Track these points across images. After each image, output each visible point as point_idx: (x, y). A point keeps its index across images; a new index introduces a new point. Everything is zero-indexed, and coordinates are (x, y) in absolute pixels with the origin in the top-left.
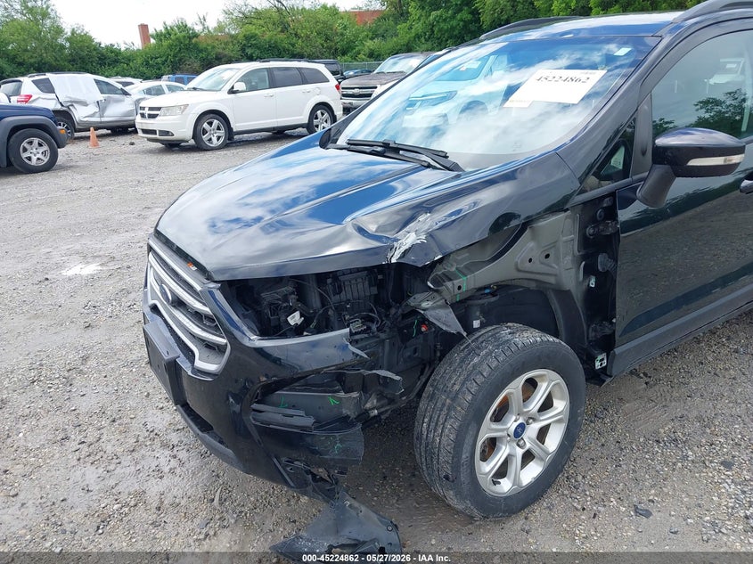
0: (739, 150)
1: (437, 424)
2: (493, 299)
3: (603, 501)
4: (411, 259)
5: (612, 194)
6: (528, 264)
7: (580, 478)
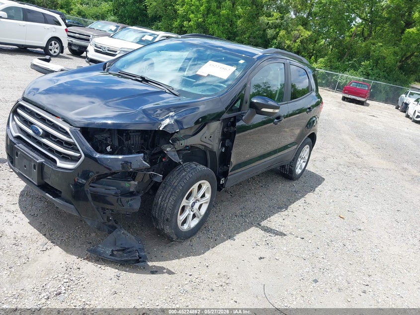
0: (277, 108)
1: (166, 199)
2: (189, 152)
3: (218, 235)
4: (167, 130)
5: (235, 117)
6: (205, 139)
7: (210, 227)
